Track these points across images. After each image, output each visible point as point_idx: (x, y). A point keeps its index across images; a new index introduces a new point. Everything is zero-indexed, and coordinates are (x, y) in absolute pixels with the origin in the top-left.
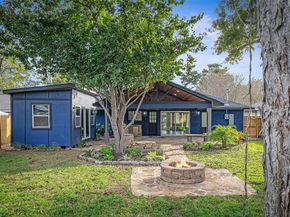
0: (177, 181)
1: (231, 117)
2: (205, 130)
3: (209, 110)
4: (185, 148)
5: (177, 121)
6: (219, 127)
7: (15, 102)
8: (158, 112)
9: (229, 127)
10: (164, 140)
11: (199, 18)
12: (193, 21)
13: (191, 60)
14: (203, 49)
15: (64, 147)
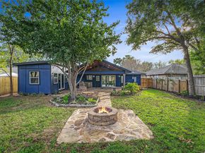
0: (98, 124)
1: (135, 79)
2: (122, 84)
3: (124, 75)
4: (111, 95)
5: (110, 80)
6: (129, 83)
7: (20, 70)
8: (100, 76)
9: (134, 84)
10: (102, 90)
11: (117, 23)
12: (114, 25)
13: (114, 49)
14: (120, 42)
15: (47, 94)
